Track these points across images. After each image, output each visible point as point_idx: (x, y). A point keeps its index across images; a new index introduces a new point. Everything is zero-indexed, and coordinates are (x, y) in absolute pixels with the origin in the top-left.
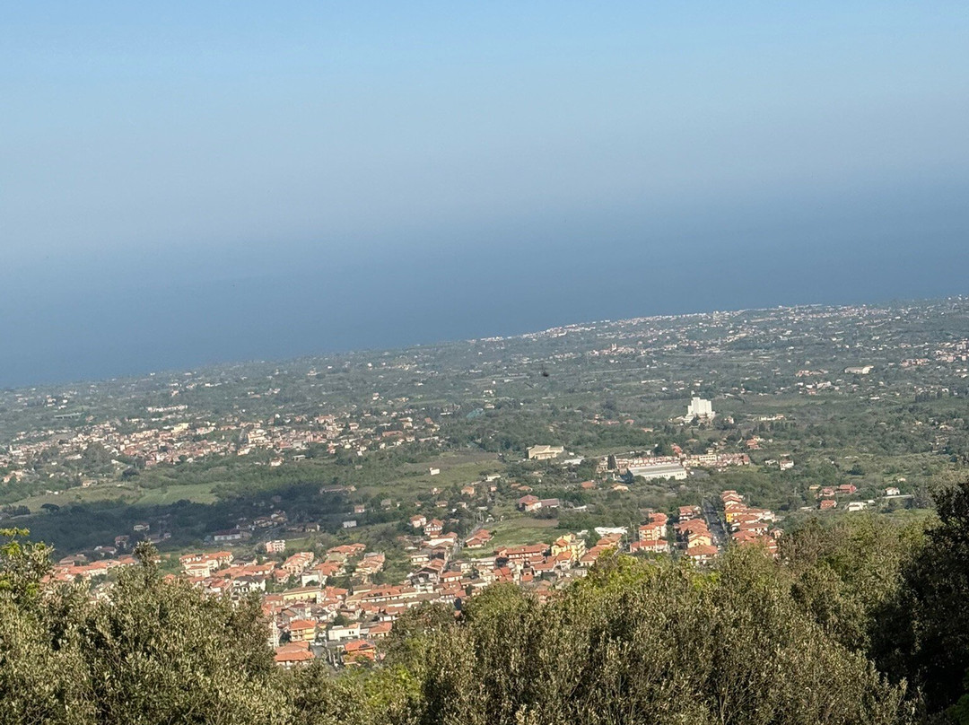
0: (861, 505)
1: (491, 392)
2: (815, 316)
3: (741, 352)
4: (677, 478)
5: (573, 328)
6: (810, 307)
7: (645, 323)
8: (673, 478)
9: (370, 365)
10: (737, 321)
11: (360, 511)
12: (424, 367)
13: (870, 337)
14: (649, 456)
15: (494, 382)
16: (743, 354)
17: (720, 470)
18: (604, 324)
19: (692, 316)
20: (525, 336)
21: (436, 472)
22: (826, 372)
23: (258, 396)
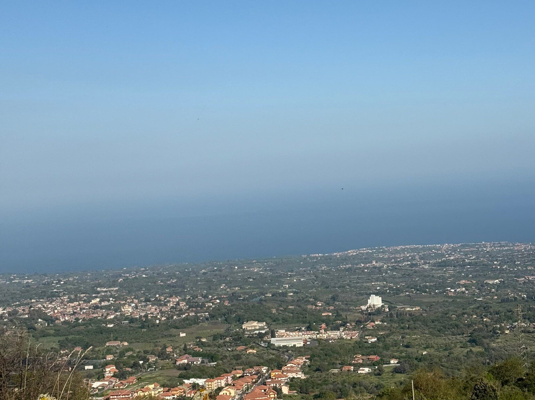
0: (367, 370)
1: (287, 286)
2: (499, 248)
3: (440, 268)
4: (298, 345)
5: (364, 250)
6: (500, 243)
7: (404, 249)
8: (295, 345)
9: (236, 268)
10: (454, 250)
11: (110, 359)
12: (265, 270)
13: (515, 262)
14: (303, 331)
15: (295, 280)
16: (440, 269)
17: (330, 342)
18: (381, 249)
19: (432, 246)
20: (335, 254)
21: (184, 335)
22: (474, 282)
23: (162, 283)
